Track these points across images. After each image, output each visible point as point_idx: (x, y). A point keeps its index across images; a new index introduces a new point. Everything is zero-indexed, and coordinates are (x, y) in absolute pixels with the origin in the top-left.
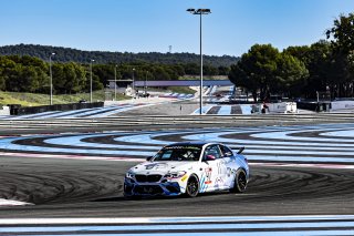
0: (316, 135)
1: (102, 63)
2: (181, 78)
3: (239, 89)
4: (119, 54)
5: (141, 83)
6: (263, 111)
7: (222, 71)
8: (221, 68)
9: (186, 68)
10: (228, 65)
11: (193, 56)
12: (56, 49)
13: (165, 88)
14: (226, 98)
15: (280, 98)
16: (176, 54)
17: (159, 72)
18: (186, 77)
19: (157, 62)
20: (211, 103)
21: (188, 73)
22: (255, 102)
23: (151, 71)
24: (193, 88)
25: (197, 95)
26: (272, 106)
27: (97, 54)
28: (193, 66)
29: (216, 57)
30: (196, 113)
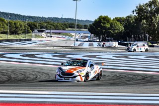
0: (126, 57)
1: (32, 21)
2: (67, 29)
3: (93, 35)
4: (39, 17)
5: (49, 31)
6: (103, 46)
7: (85, 27)
8: (85, 26)
9: (69, 25)
10: (88, 24)
11: (72, 19)
12: (11, 14)
13: (59, 34)
14: (87, 39)
15: (111, 40)
16: (65, 19)
17: (57, 26)
18: (69, 29)
19: (56, 22)
20: (80, 41)
21: (70, 27)
22: (100, 41)
23: (54, 26)
24: (72, 34)
25: (74, 37)
26: (107, 44)
27: (30, 17)
28: (72, 24)
29: (83, 21)
30: (73, 45)
